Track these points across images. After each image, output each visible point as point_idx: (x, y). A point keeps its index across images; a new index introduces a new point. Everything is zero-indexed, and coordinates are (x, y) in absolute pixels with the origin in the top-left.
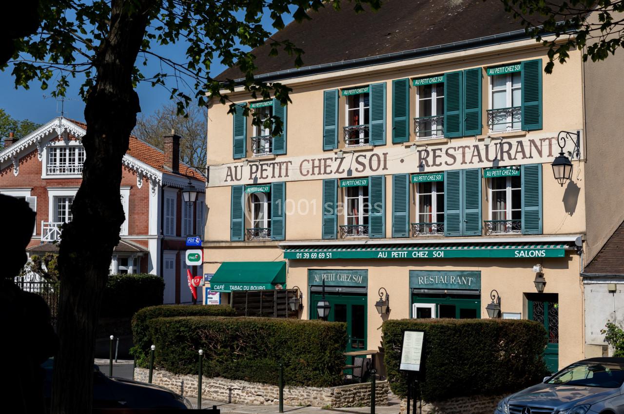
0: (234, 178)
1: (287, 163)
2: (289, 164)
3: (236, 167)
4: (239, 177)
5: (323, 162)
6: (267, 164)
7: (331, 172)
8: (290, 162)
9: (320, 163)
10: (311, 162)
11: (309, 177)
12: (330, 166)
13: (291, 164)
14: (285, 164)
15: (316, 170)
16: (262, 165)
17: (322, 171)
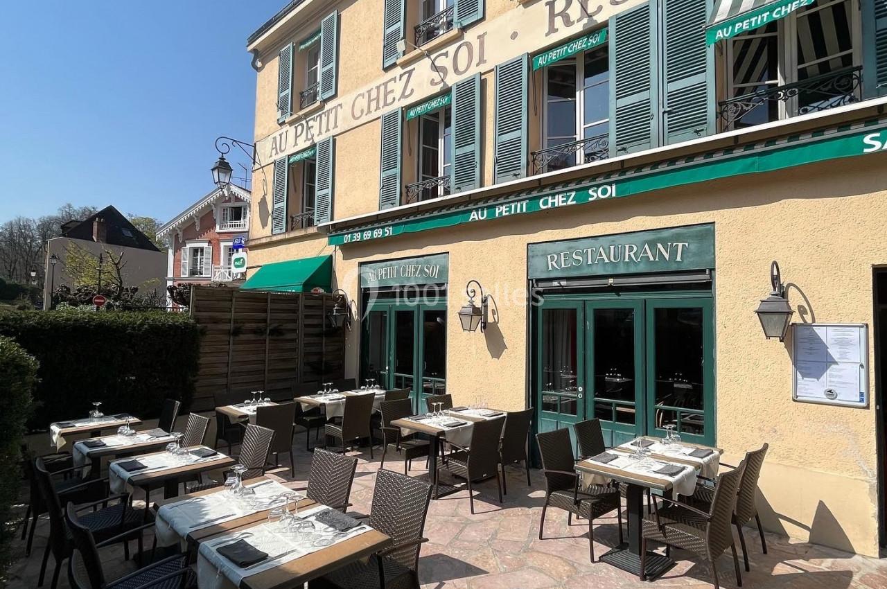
0: (278, 151)
1: (336, 108)
2: (339, 107)
3: (281, 135)
4: (283, 148)
5: (382, 88)
6: (313, 119)
7: (394, 99)
8: (340, 105)
9: (378, 93)
10: (366, 95)
11: (364, 119)
12: (392, 91)
13: (341, 108)
14: (334, 110)
15: (374, 105)
16: (307, 122)
17: (381, 103)
